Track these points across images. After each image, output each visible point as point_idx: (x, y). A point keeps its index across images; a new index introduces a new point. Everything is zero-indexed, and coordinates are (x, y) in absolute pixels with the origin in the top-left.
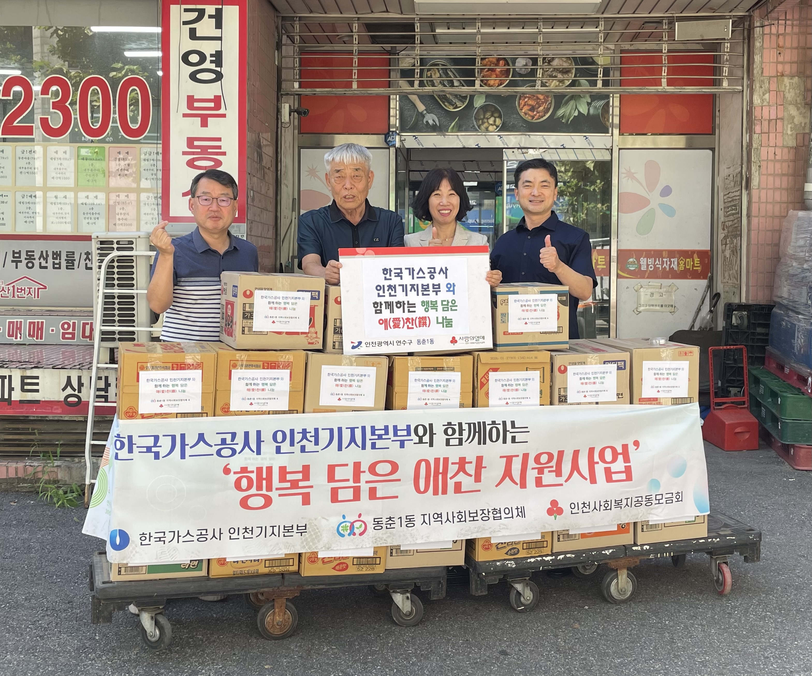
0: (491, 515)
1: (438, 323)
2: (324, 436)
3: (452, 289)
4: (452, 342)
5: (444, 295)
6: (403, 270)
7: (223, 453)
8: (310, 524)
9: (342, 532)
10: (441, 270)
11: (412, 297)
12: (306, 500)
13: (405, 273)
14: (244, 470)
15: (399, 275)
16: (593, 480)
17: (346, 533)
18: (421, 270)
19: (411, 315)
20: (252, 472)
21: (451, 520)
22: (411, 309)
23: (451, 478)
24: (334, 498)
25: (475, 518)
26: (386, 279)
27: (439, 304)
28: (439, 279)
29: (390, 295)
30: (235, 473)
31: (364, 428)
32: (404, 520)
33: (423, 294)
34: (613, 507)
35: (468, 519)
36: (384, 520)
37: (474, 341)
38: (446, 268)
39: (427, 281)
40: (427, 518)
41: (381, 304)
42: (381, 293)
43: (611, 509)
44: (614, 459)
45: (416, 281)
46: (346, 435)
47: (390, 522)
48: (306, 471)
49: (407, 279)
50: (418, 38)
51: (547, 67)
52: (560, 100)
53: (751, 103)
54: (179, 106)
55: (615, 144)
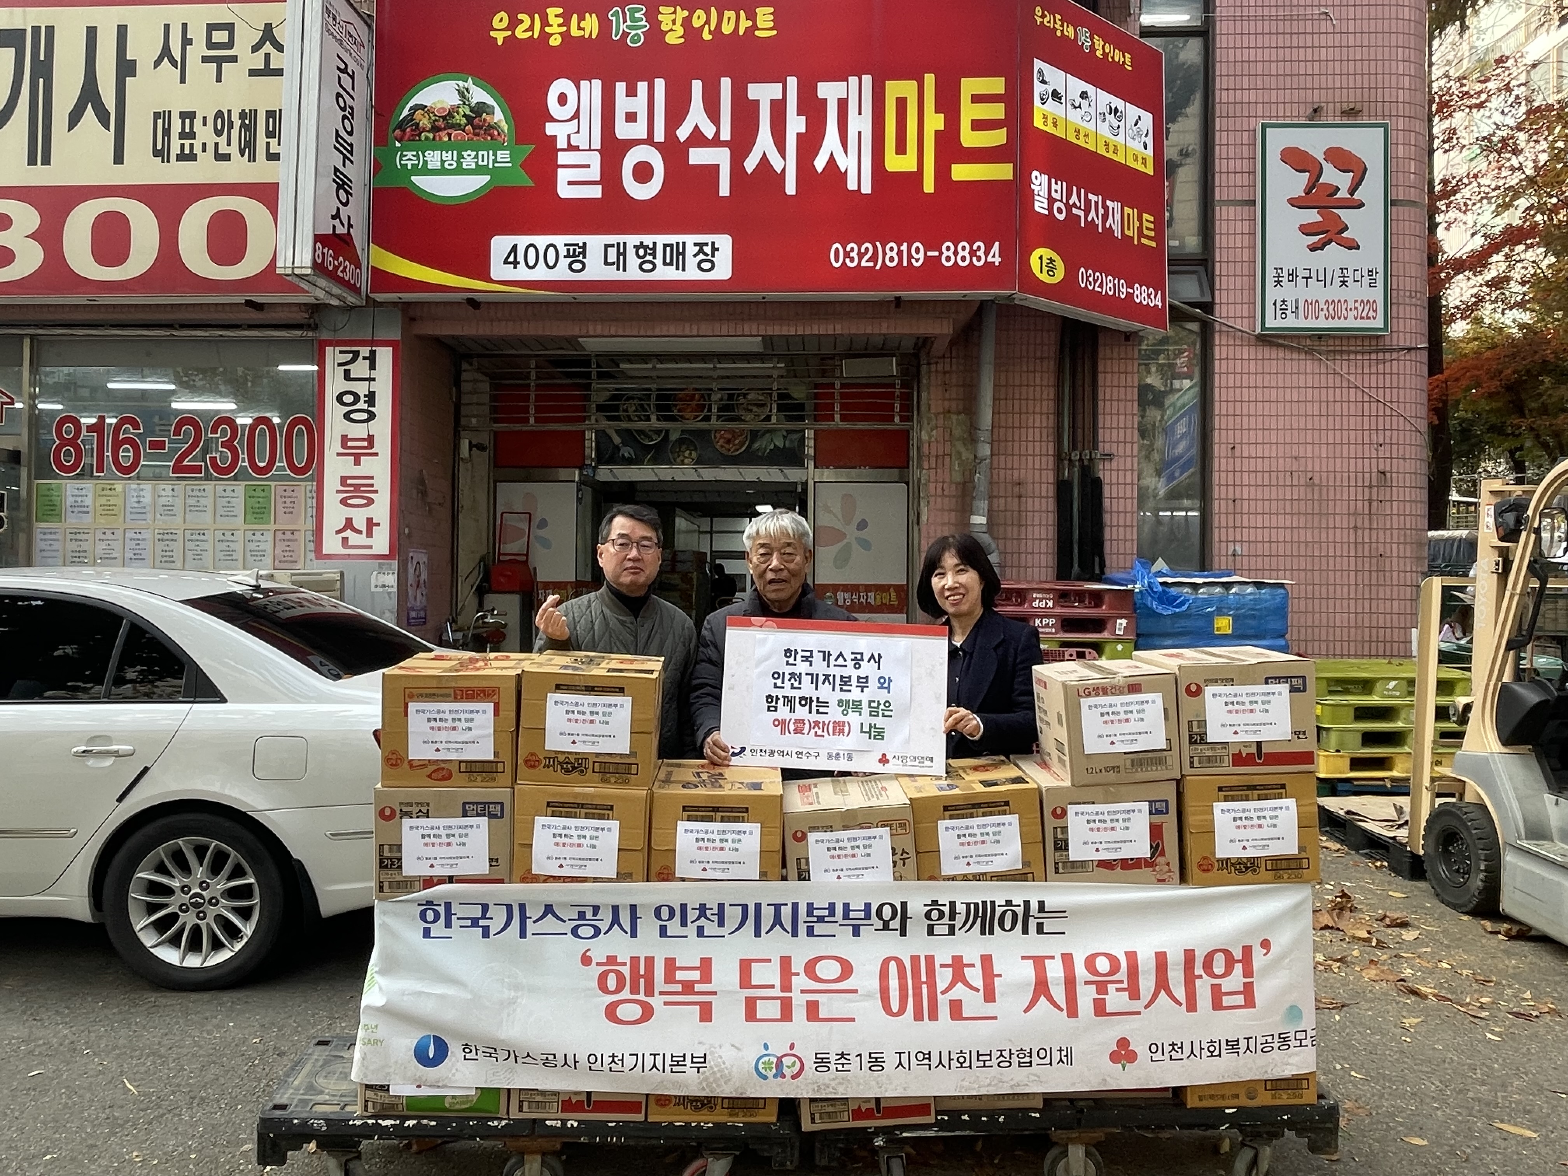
0: (1015, 1059)
1: (862, 732)
2: (733, 915)
3: (886, 685)
4: (880, 761)
5: (873, 692)
6: (815, 653)
7: (582, 931)
8: (712, 1053)
9: (763, 1071)
10: (872, 656)
11: (825, 692)
12: (706, 1014)
13: (818, 657)
14: (612, 960)
15: (808, 659)
16: (1192, 1007)
17: (770, 1074)
18: (841, 654)
19: (821, 718)
20: (625, 964)
21: (946, 1064)
22: (822, 710)
23: (943, 993)
24: (751, 1015)
25: (987, 1064)
26: (788, 663)
27: (865, 704)
28: (868, 668)
29: (792, 687)
30: (598, 964)
31: (795, 906)
32: (866, 1058)
33: (842, 690)
34: (1223, 1052)
35: (974, 1063)
36: (833, 1058)
37: (916, 763)
38: (879, 655)
39: (849, 671)
40: (904, 1058)
41: (777, 699)
42: (779, 682)
43: (1220, 1055)
44: (1228, 971)
45: (832, 670)
46: (768, 914)
47: (843, 1061)
48: (706, 966)
49: (819, 667)
50: (594, 375)
51: (742, 401)
52: (755, 435)
53: (919, 439)
54: (332, 445)
55: (811, 476)
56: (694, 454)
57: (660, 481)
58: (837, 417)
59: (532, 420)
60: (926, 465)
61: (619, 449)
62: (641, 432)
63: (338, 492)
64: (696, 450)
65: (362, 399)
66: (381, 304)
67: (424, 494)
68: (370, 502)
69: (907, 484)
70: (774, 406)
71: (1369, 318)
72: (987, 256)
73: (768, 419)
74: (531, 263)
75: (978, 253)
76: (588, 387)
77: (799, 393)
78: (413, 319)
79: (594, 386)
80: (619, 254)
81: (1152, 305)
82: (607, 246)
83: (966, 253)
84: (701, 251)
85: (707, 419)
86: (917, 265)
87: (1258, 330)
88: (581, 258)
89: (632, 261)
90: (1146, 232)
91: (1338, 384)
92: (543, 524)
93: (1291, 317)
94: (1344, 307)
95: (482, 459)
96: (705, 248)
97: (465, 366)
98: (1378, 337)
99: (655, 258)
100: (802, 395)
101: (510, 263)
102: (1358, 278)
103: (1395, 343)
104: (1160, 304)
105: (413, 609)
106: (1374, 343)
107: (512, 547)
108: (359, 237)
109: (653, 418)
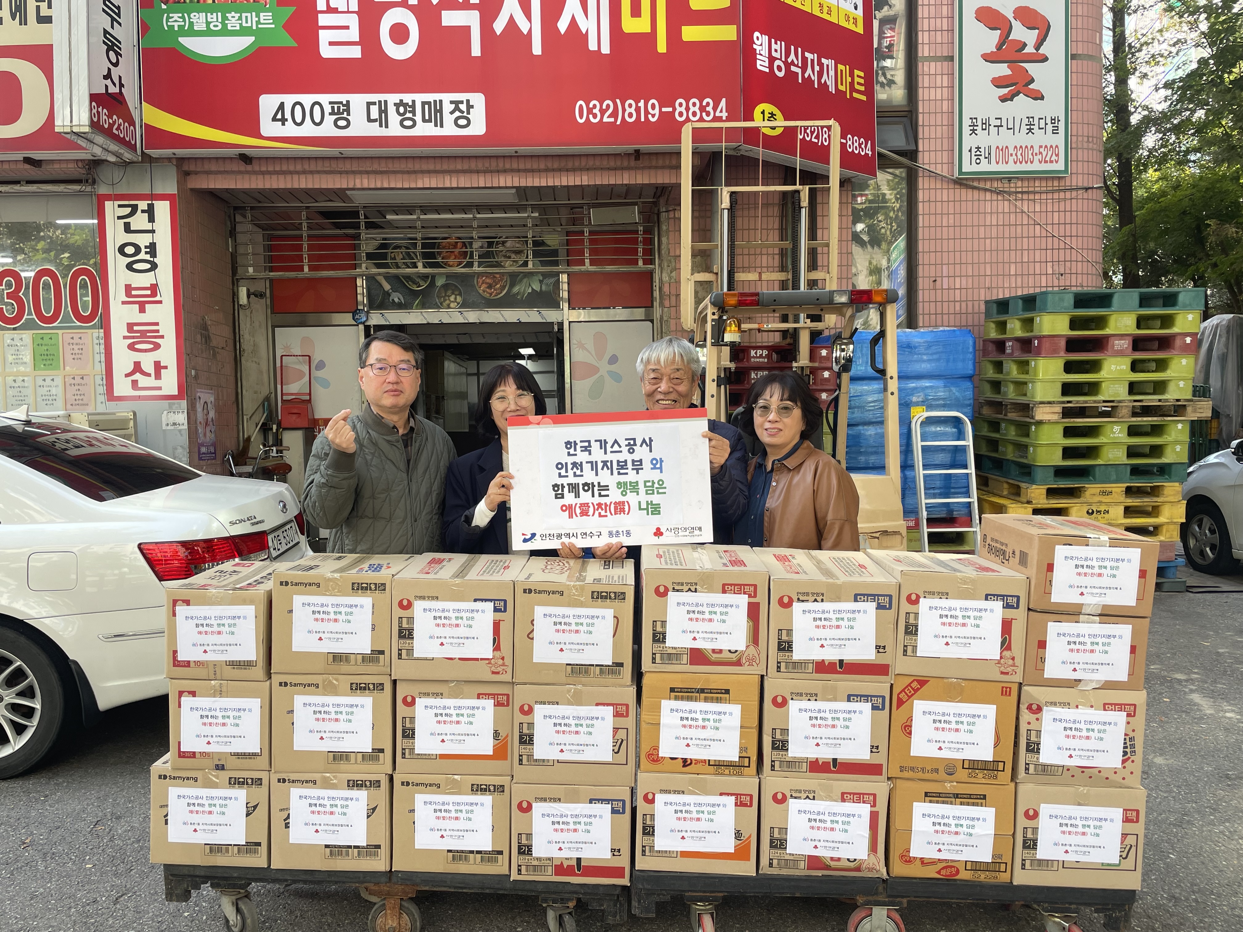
1: (640, 509)
3: (658, 466)
4: (655, 534)
5: (648, 474)
6: (593, 443)
10: (644, 441)
11: (605, 477)
13: (595, 446)
15: (587, 449)
18: (616, 442)
19: (603, 500)
22: (603, 493)
26: (569, 454)
27: (641, 485)
28: (641, 452)
29: (575, 475)
33: (619, 473)
37: (687, 533)
38: (650, 438)
39: (625, 455)
41: (563, 487)
42: (563, 472)
45: (609, 457)
49: (598, 455)
50: (363, 224)
51: (501, 248)
52: (514, 278)
53: (661, 280)
54: (116, 294)
55: (565, 317)
56: (459, 299)
57: (428, 324)
58: (587, 261)
59: (306, 269)
60: (667, 303)
61: (389, 295)
62: (408, 278)
63: (125, 338)
64: (460, 294)
65: (143, 250)
66: (157, 160)
67: (207, 338)
68: (157, 346)
69: (652, 321)
70: (530, 253)
71: (1051, 162)
72: (715, 111)
73: (525, 264)
74: (299, 120)
75: (708, 109)
76: (357, 237)
77: (553, 240)
78: (187, 174)
79: (363, 236)
80: (381, 111)
81: (863, 154)
82: (369, 104)
83: (696, 109)
84: (457, 109)
85: (470, 265)
86: (653, 120)
87: (956, 175)
88: (345, 115)
89: (394, 118)
90: (857, 87)
91: (1025, 222)
92: (321, 365)
93: (984, 161)
94: (1030, 153)
95: (261, 307)
96: (460, 106)
97: (239, 218)
98: (1059, 178)
99: (414, 115)
100: (557, 242)
101: (279, 120)
102: (1042, 125)
103: (1074, 183)
104: (870, 153)
105: (202, 445)
106: (1056, 183)
107: (294, 388)
108: (131, 95)
109: (420, 265)
